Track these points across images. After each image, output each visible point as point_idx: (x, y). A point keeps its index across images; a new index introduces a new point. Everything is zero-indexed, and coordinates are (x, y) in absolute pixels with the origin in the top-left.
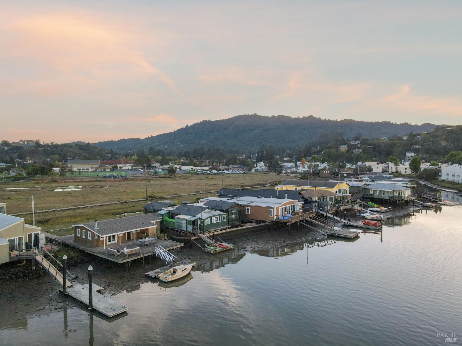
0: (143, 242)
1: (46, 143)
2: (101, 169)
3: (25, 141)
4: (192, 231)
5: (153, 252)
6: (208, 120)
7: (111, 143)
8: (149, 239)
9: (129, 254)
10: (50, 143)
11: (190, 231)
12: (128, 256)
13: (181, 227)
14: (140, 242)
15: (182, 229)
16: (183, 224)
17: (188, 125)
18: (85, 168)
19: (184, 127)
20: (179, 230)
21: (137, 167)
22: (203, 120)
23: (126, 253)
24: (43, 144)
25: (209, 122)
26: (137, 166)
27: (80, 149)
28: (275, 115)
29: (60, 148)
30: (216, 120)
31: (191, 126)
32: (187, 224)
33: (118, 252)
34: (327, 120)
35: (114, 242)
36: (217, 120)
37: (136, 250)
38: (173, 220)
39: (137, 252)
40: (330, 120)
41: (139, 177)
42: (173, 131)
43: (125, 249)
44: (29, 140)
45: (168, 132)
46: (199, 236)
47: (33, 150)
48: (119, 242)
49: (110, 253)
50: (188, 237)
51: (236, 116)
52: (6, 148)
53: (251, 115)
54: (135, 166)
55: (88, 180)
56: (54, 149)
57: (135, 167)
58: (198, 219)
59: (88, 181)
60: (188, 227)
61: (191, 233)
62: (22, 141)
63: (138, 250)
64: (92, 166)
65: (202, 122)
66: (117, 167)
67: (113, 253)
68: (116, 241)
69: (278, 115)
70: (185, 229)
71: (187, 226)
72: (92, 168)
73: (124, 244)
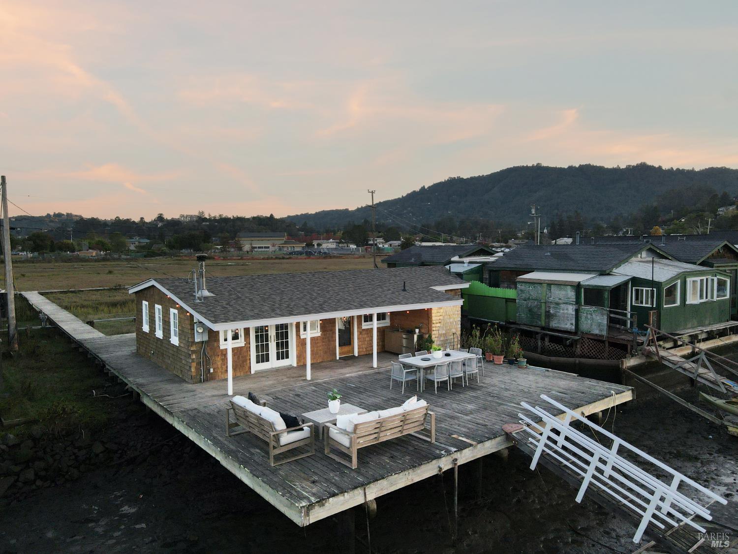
0: (426, 369)
1: (213, 215)
2: (288, 247)
3: (187, 216)
4: (604, 333)
5: (508, 436)
6: (458, 177)
7: (306, 217)
8: (448, 355)
9: (363, 443)
10: (218, 215)
11: (596, 332)
12: (354, 464)
13: (549, 316)
14: (406, 366)
15: (554, 324)
16: (558, 304)
17: (424, 186)
18: (264, 246)
19: (418, 190)
20: (538, 330)
21: (346, 245)
22: (450, 178)
23: (345, 441)
24: (208, 217)
25: (460, 180)
26: (345, 243)
27: (260, 225)
28: (574, 165)
29: (231, 223)
30: (471, 176)
31: (429, 187)
32: (578, 302)
33: (288, 426)
34: (675, 169)
35: (284, 363)
36: (473, 176)
37: (405, 418)
38: (510, 293)
39: (411, 430)
40: (681, 169)
41: (350, 254)
42: (401, 197)
43: (334, 405)
44: (191, 215)
45: (393, 199)
46: (649, 355)
47: (194, 226)
48: (305, 366)
49: (243, 427)
50: (582, 356)
51: (504, 169)
52: (160, 225)
53: (531, 166)
54: (343, 243)
55: (262, 257)
56: (223, 224)
57: (343, 245)
58: (625, 284)
59: (263, 259)
60: (583, 316)
61: (603, 342)
62: (183, 216)
63: (419, 416)
64: (273, 241)
65: (448, 180)
66: (314, 245)
67: (256, 432)
68: (292, 360)
69: (580, 165)
70: (569, 325)
71: (577, 311)
72: (274, 245)
73: (325, 376)
